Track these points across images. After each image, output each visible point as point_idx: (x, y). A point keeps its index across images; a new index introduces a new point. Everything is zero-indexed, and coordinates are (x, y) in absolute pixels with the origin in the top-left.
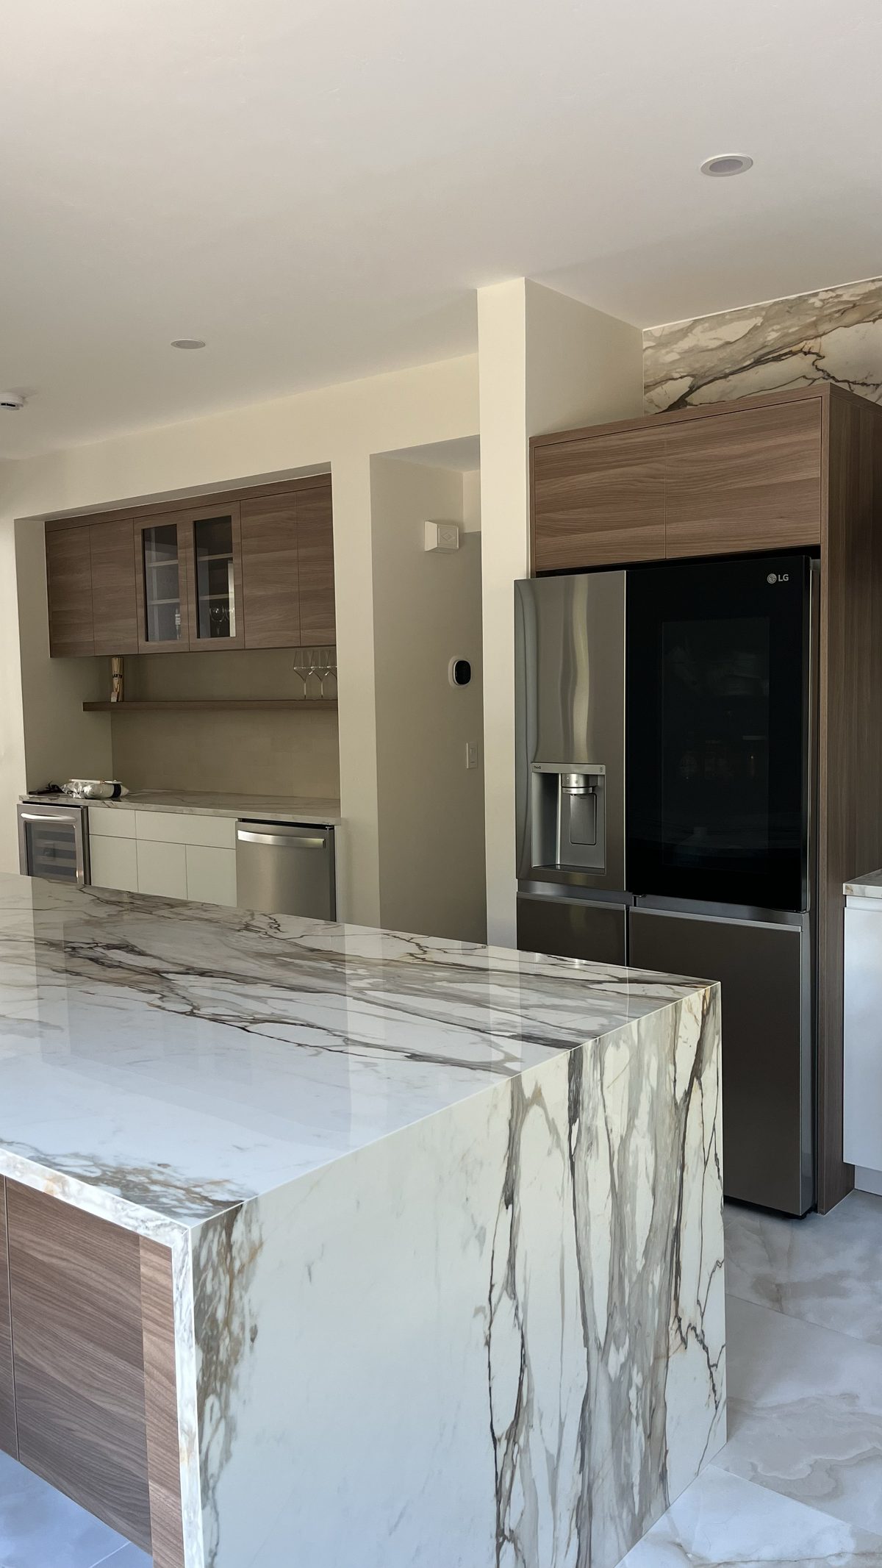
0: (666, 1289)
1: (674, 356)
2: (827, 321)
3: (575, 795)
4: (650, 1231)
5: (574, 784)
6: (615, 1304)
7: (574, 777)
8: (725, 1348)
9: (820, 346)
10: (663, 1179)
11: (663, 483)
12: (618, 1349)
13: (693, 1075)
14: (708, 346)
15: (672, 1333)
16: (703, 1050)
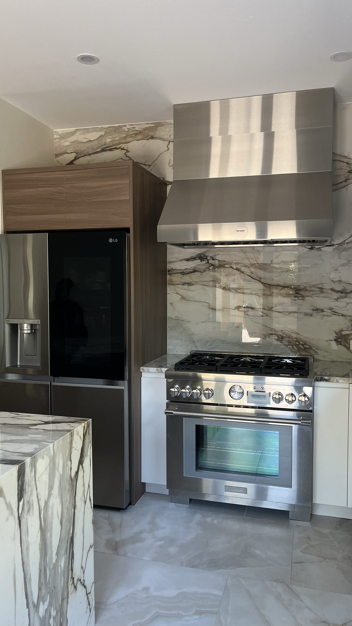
0: (67, 566)
1: (67, 144)
2: (130, 137)
3: (26, 333)
4: (59, 542)
5: (25, 328)
6: (42, 582)
7: (25, 325)
8: (94, 584)
9: (128, 147)
10: (65, 515)
11: (63, 196)
12: (44, 603)
13: (79, 463)
14: (82, 141)
15: (70, 586)
16: (84, 451)
